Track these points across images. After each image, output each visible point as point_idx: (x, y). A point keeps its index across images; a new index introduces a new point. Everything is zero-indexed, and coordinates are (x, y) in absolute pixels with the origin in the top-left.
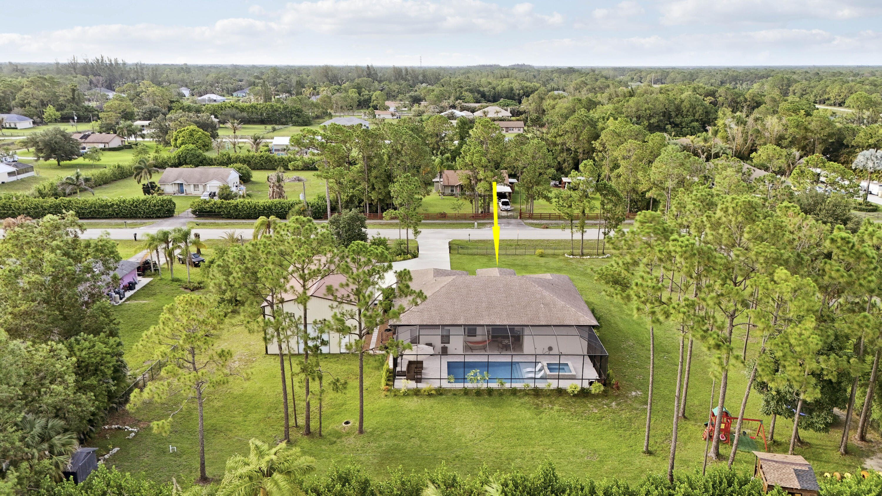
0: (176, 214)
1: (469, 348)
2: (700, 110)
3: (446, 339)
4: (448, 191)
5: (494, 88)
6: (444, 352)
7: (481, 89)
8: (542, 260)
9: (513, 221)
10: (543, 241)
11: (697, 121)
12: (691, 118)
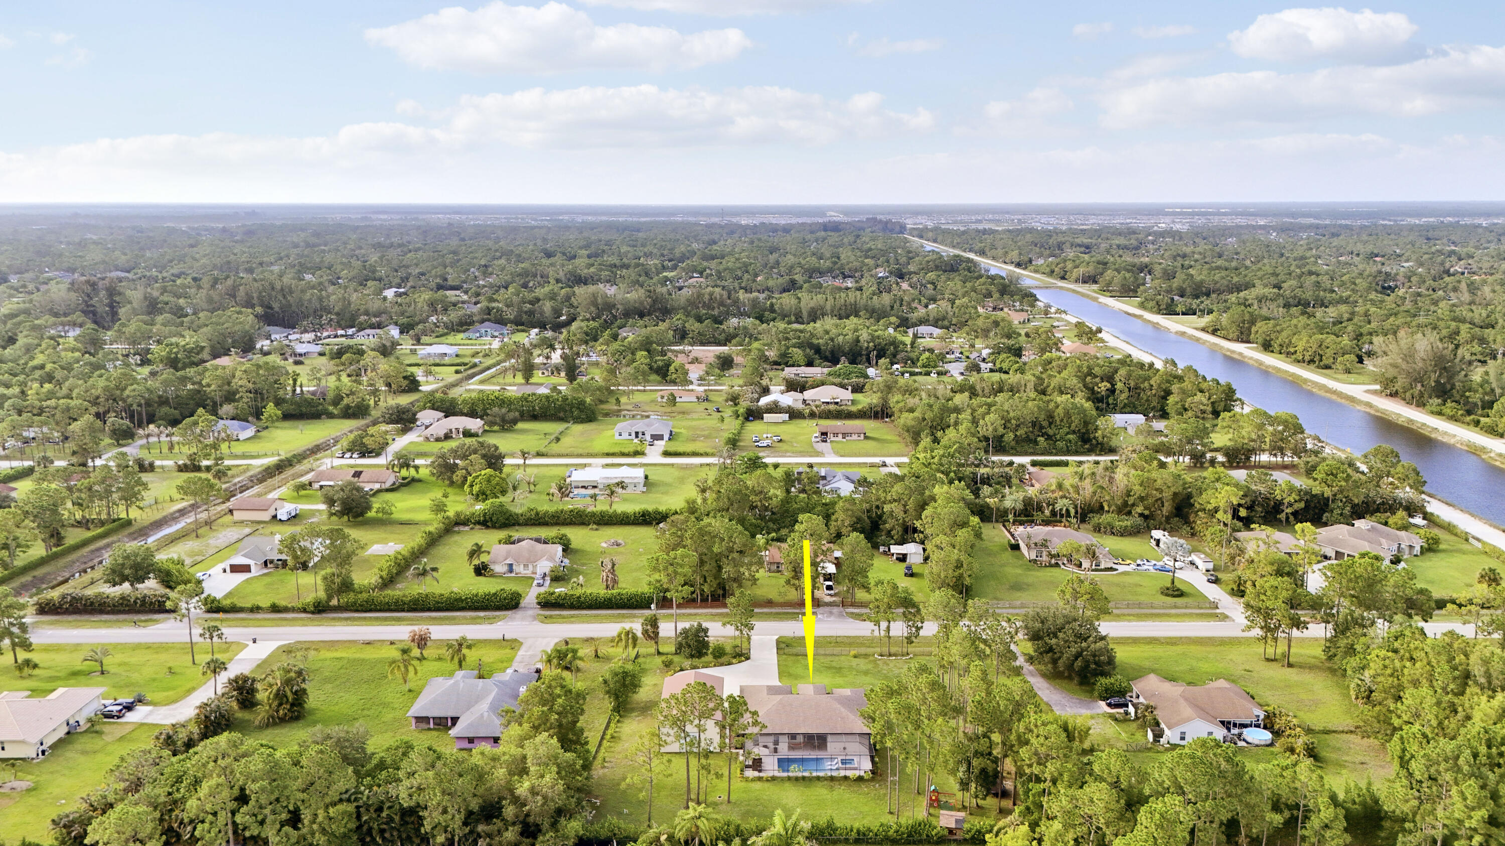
0: (522, 604)
1: (791, 748)
2: (1076, 422)
3: (776, 743)
4: (774, 567)
5: (832, 340)
6: (776, 750)
7: (815, 341)
8: (855, 662)
9: (835, 610)
10: (859, 637)
11: (1074, 432)
12: (1066, 430)
